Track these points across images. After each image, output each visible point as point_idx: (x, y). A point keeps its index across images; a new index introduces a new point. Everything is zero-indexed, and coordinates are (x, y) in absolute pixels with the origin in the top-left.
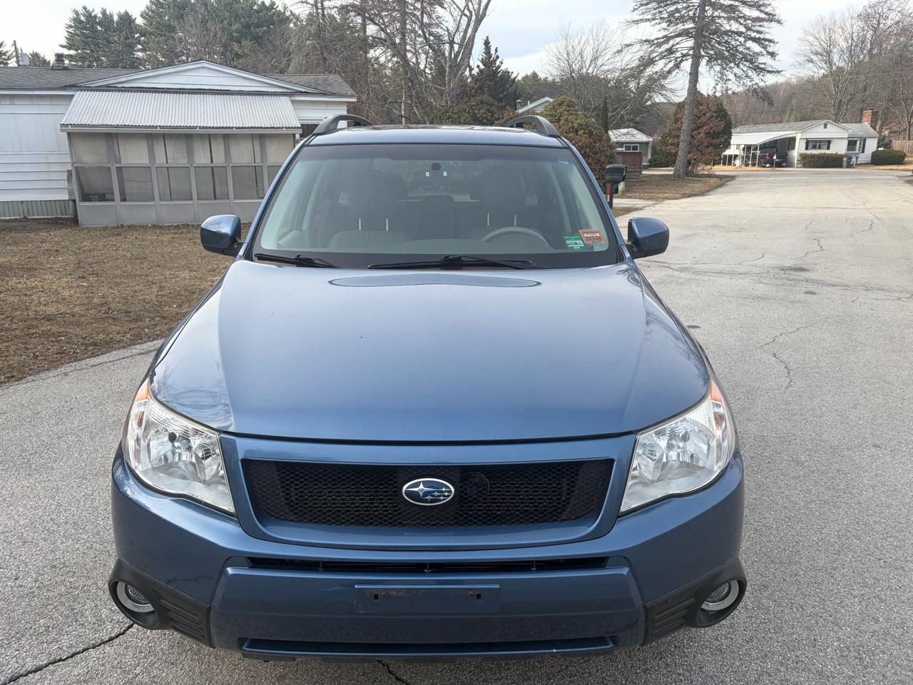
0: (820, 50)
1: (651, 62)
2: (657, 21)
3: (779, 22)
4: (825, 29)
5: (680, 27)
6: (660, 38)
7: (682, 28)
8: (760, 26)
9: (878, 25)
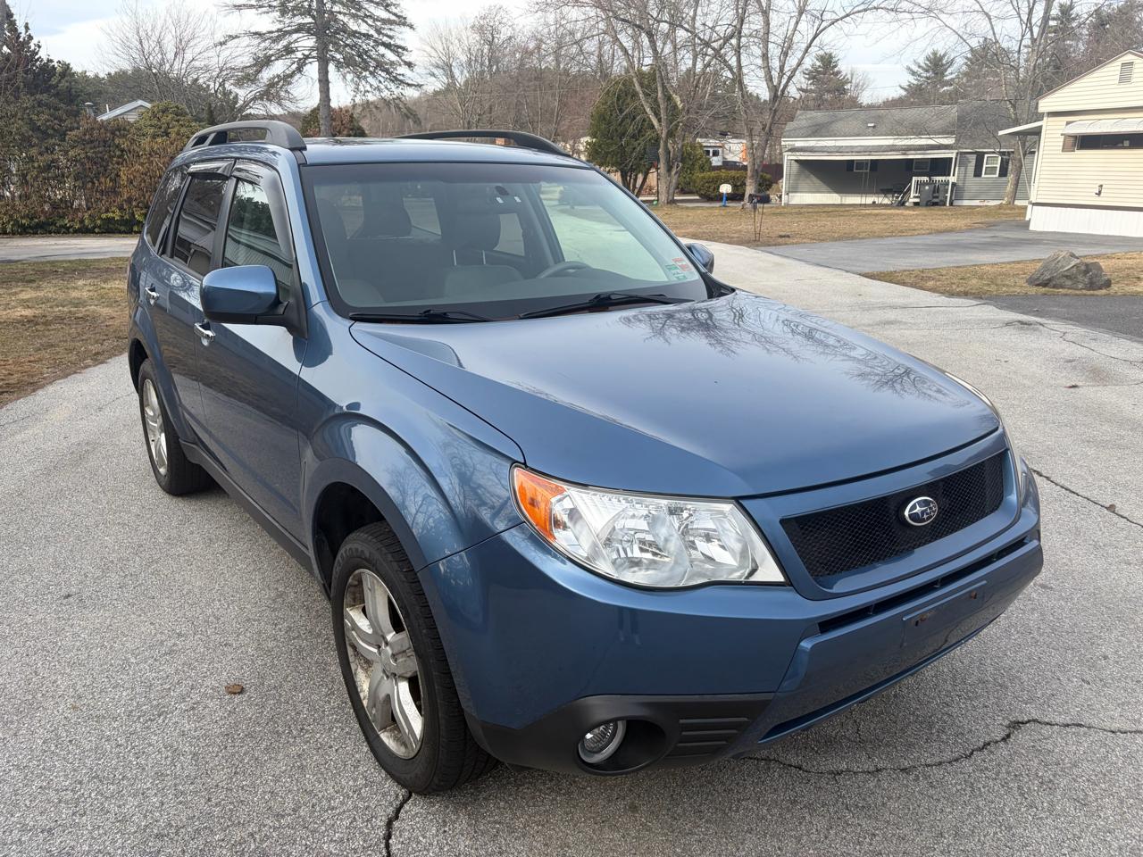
0: (440, 63)
1: (266, 62)
2: (264, 9)
3: (411, 27)
4: (441, 38)
5: (299, 20)
6: (272, 32)
7: (299, 22)
8: (390, 29)
9: (493, 39)
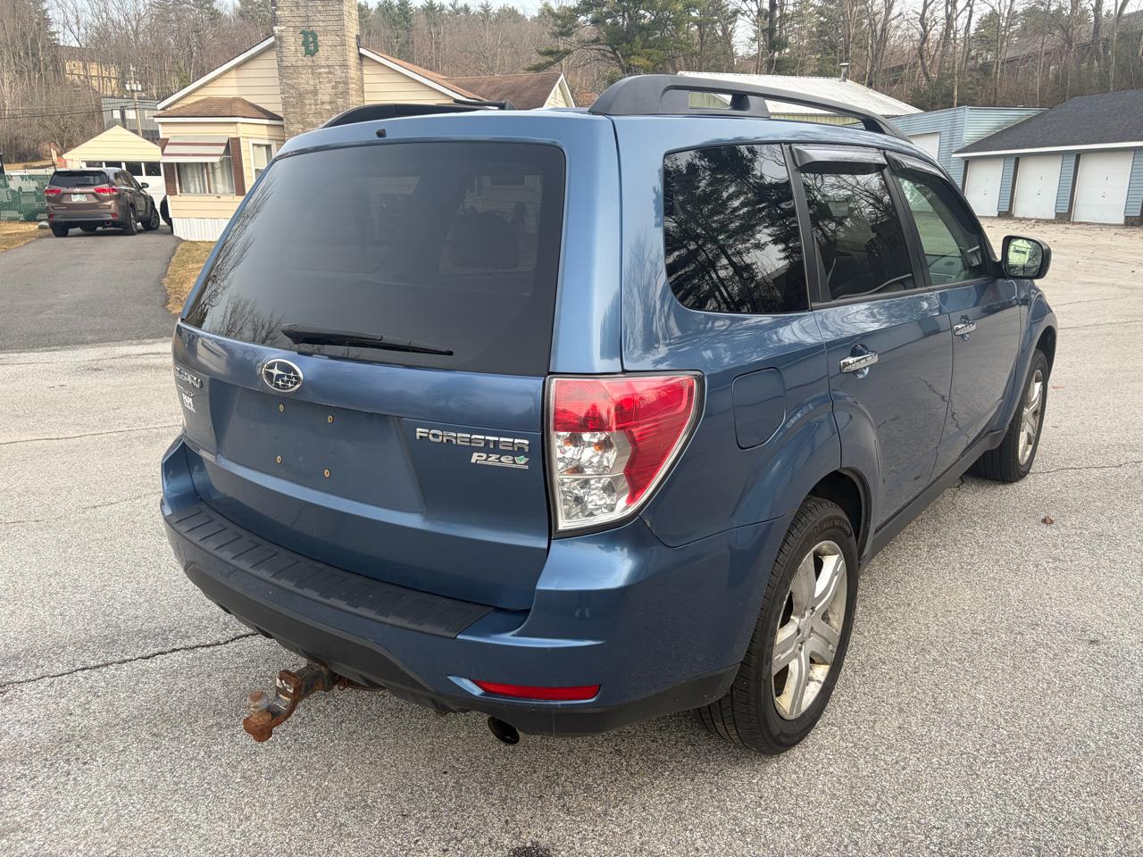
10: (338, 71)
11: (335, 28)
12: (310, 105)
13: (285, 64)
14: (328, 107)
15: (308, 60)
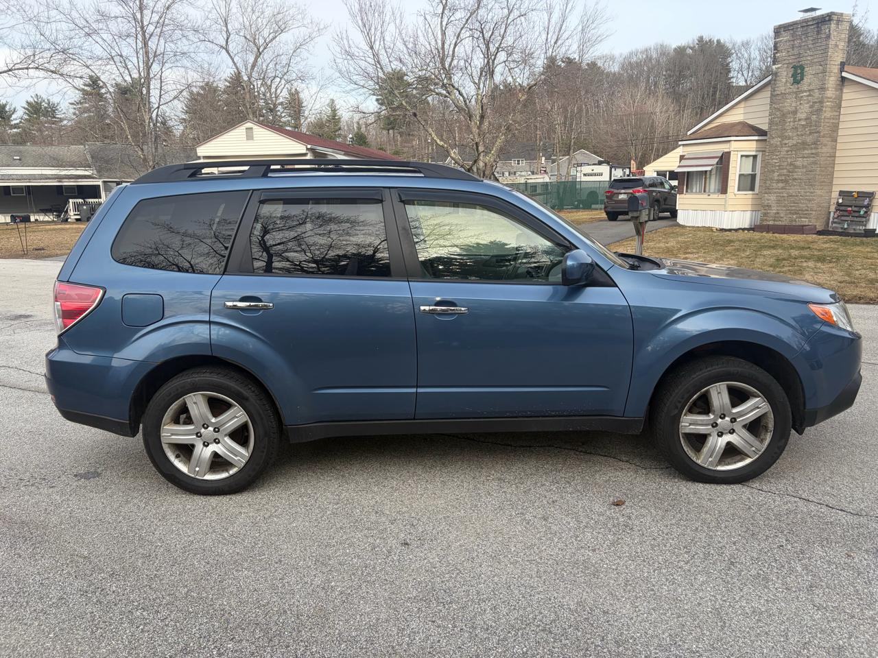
10: (817, 94)
11: (820, 60)
12: (790, 122)
13: (776, 93)
14: (803, 123)
15: (794, 88)
